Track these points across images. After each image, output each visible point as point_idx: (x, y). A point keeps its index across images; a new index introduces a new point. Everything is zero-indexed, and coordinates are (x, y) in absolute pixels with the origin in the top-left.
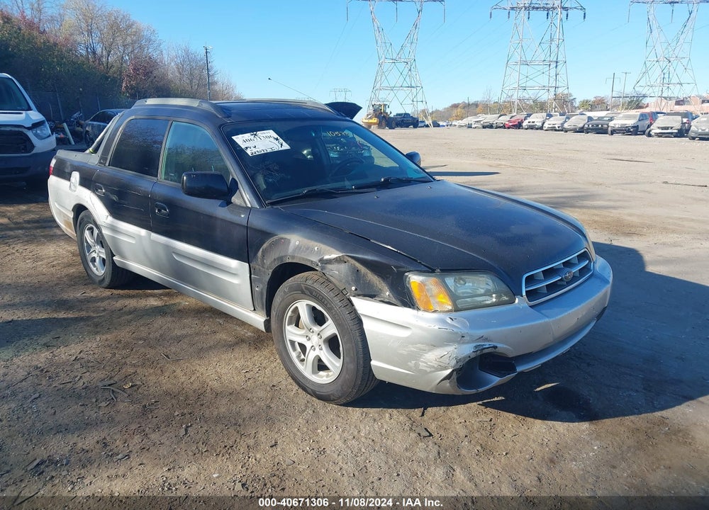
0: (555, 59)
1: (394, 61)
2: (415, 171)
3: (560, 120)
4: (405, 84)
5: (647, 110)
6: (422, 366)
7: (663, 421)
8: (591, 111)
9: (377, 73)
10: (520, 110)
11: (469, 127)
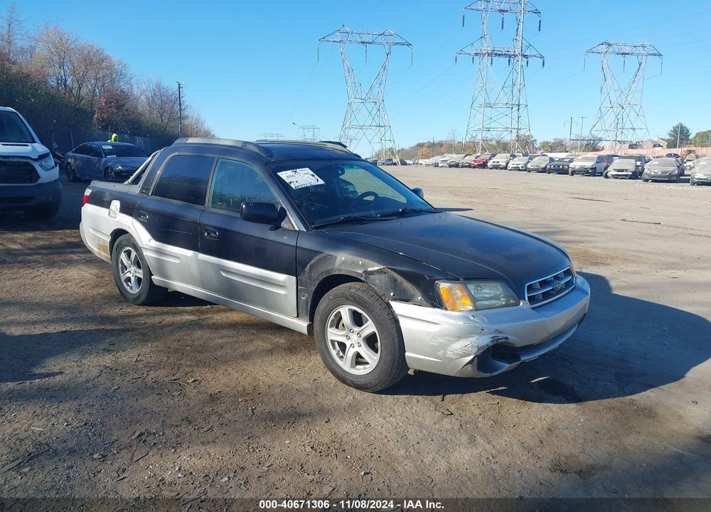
0: (517, 103)
1: (364, 101)
2: (422, 203)
3: (524, 160)
4: (374, 124)
5: (602, 153)
6: (449, 354)
7: (632, 403)
8: (551, 152)
9: (347, 112)
10: (484, 150)
11: (435, 166)
